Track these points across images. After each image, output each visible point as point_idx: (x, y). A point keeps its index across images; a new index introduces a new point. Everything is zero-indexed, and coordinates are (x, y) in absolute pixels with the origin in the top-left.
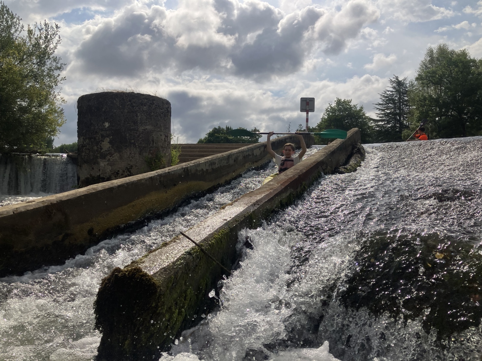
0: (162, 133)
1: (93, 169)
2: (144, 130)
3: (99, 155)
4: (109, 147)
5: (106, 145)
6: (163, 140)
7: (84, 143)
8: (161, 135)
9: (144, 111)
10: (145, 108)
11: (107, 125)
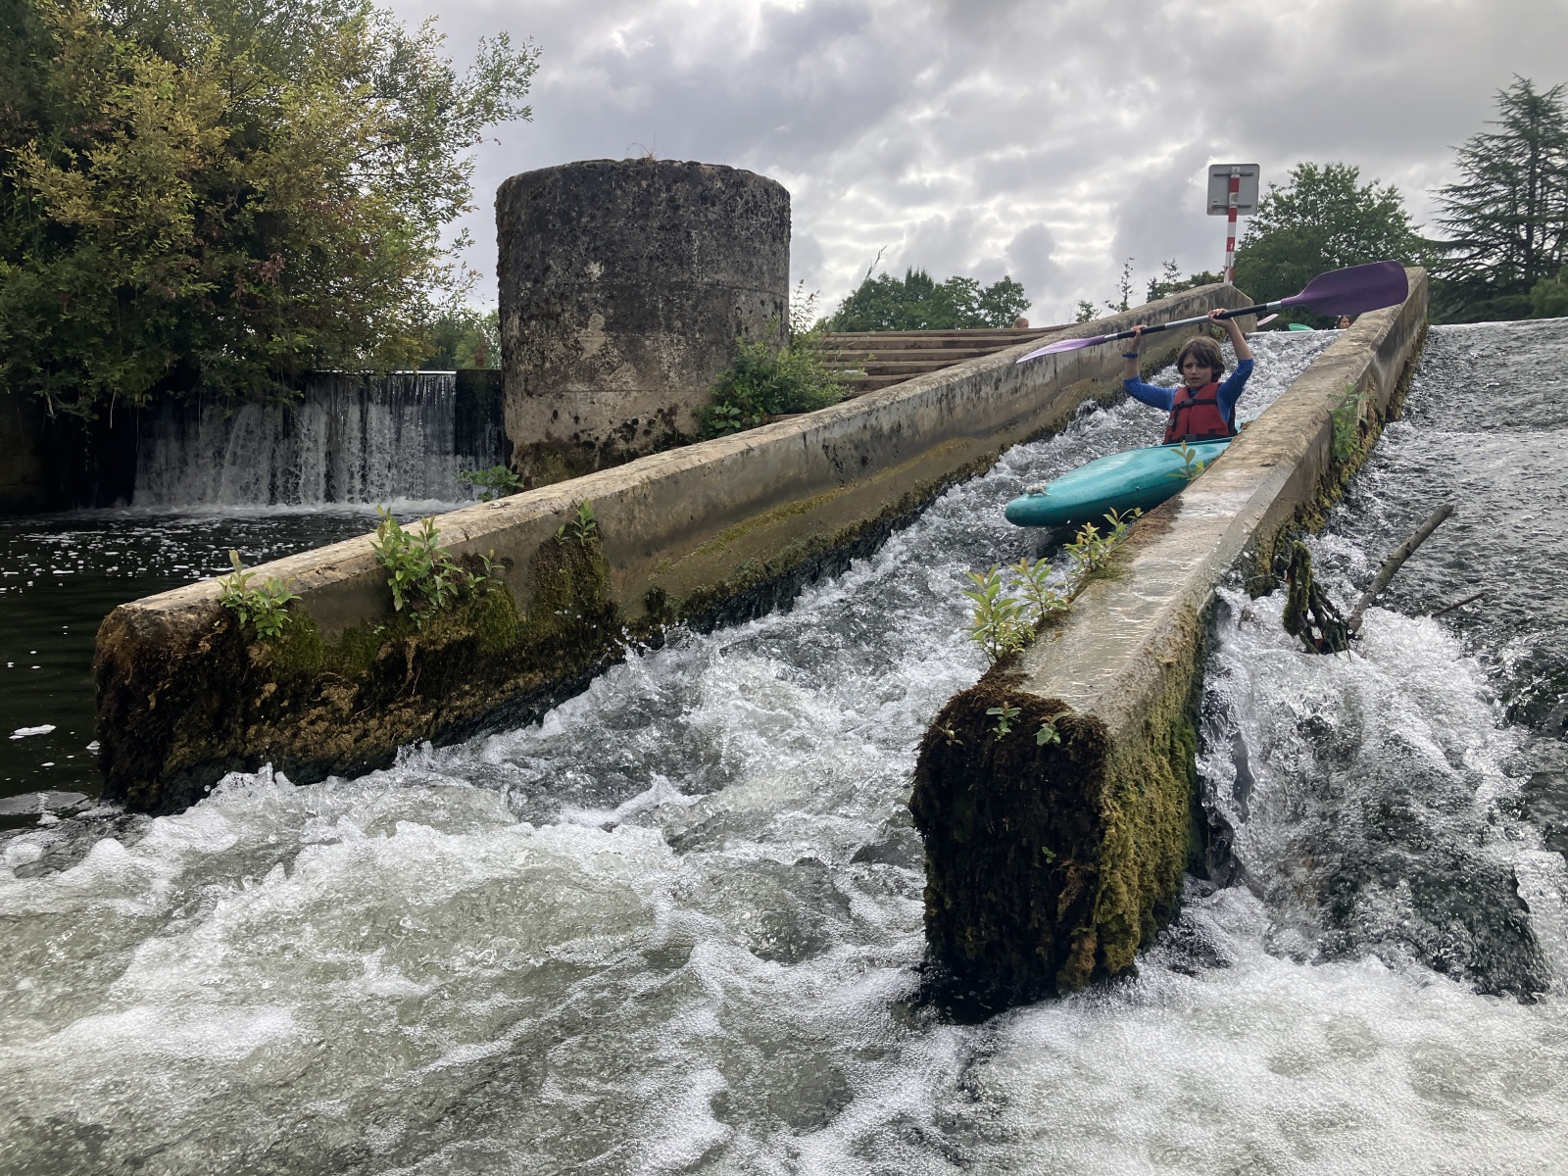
0: (766, 296)
1: (555, 414)
2: (712, 285)
3: (571, 371)
4: (605, 344)
5: (594, 339)
6: (769, 316)
7: (523, 333)
8: (763, 303)
9: (710, 223)
10: (714, 213)
11: (595, 270)
